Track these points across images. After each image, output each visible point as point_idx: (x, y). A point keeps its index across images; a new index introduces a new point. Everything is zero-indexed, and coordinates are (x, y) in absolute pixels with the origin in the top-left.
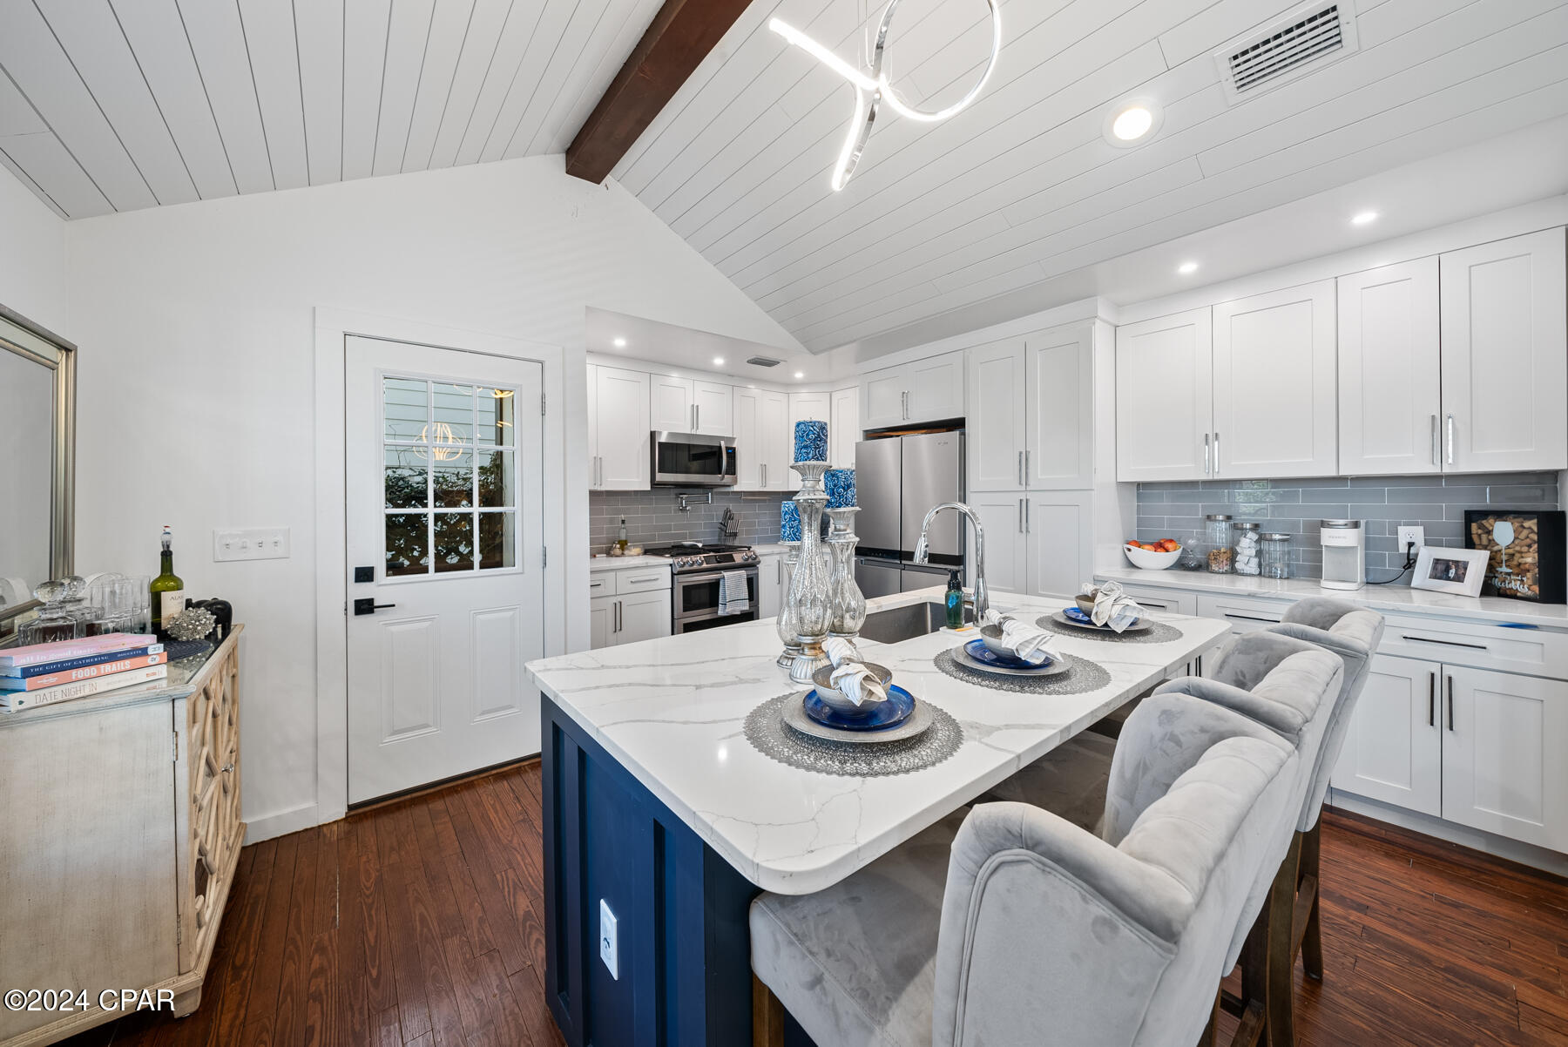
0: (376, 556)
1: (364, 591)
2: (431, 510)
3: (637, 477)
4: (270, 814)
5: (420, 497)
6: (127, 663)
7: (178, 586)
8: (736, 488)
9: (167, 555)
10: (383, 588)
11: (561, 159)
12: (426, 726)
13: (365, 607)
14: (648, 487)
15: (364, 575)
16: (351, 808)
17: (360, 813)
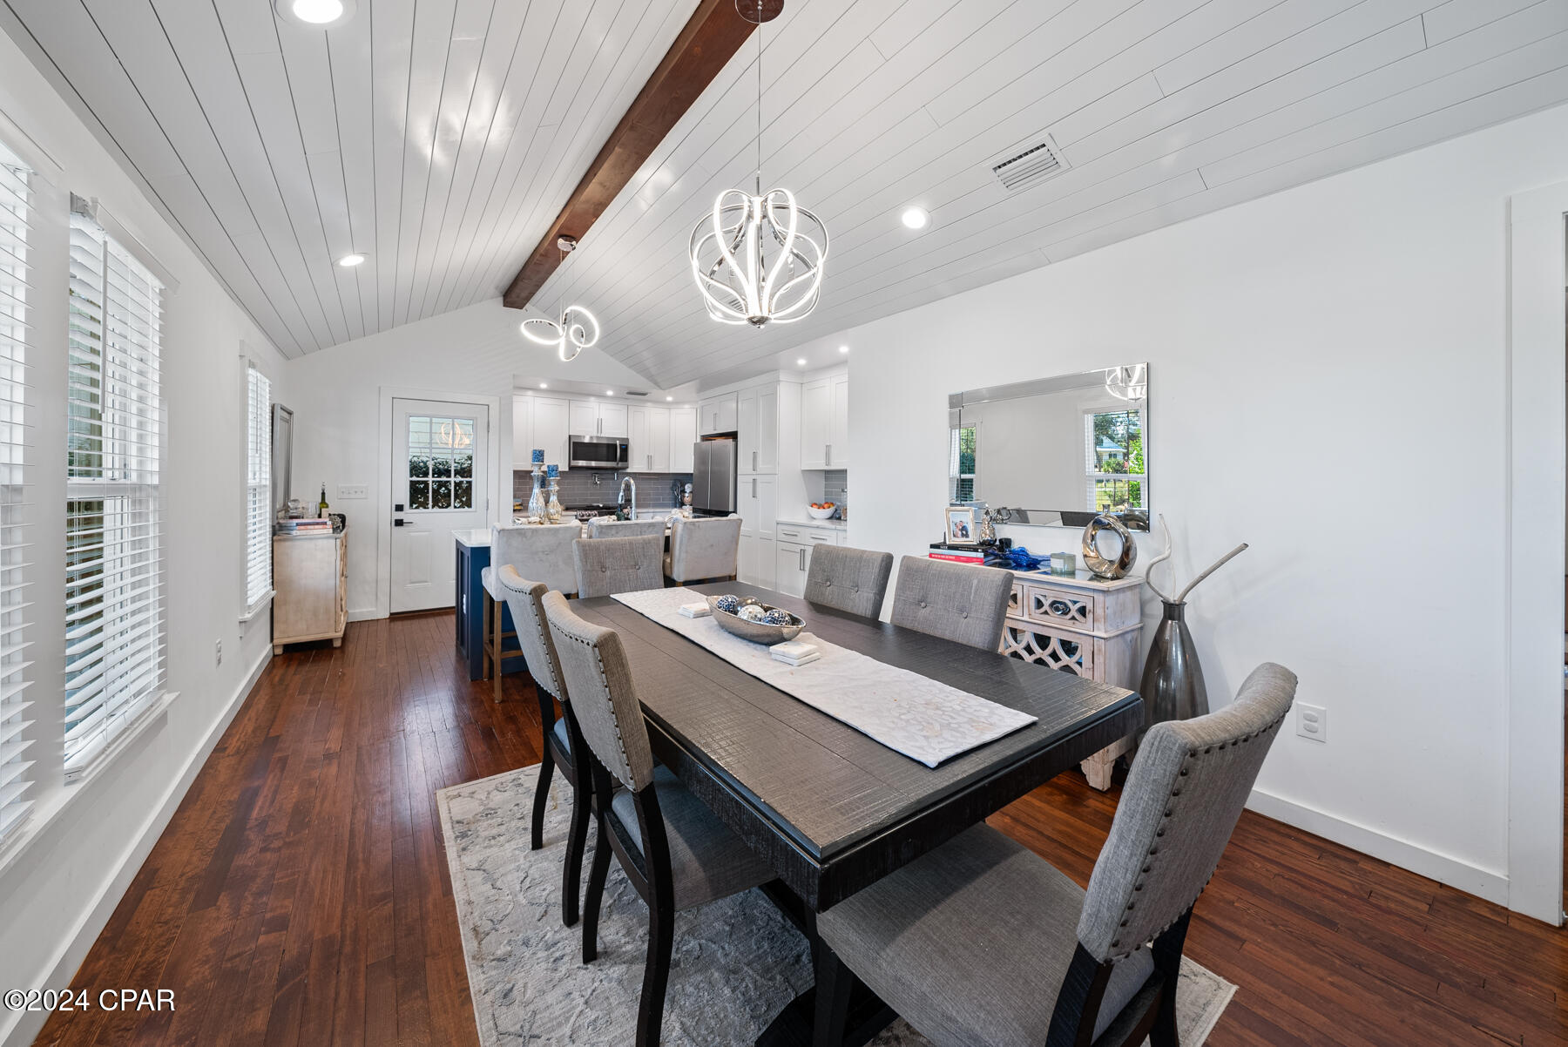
0: (404, 498)
1: (399, 515)
2: (430, 479)
3: (559, 458)
4: (357, 611)
5: (425, 473)
6: (321, 526)
7: (327, 507)
8: (629, 471)
9: (323, 494)
10: (409, 514)
11: (501, 299)
12: (426, 582)
13: (399, 523)
14: (567, 469)
15: (399, 508)
16: (391, 614)
17: (395, 617)
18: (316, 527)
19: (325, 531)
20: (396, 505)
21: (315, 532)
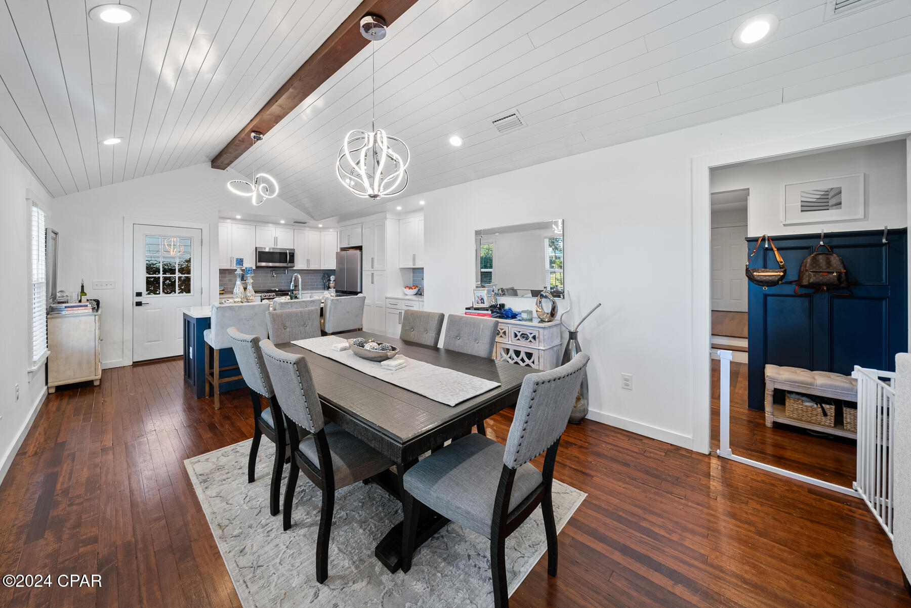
0: (142, 287)
1: (139, 299)
2: (161, 275)
3: (250, 263)
4: (108, 362)
5: (157, 271)
6: (83, 308)
7: (86, 295)
8: (295, 268)
9: (83, 287)
10: (146, 298)
11: (210, 164)
12: (159, 341)
13: (139, 304)
14: (254, 268)
15: (139, 294)
16: (133, 362)
17: (136, 364)
18: (80, 308)
19: (87, 311)
20: (137, 293)
21: (79, 312)
